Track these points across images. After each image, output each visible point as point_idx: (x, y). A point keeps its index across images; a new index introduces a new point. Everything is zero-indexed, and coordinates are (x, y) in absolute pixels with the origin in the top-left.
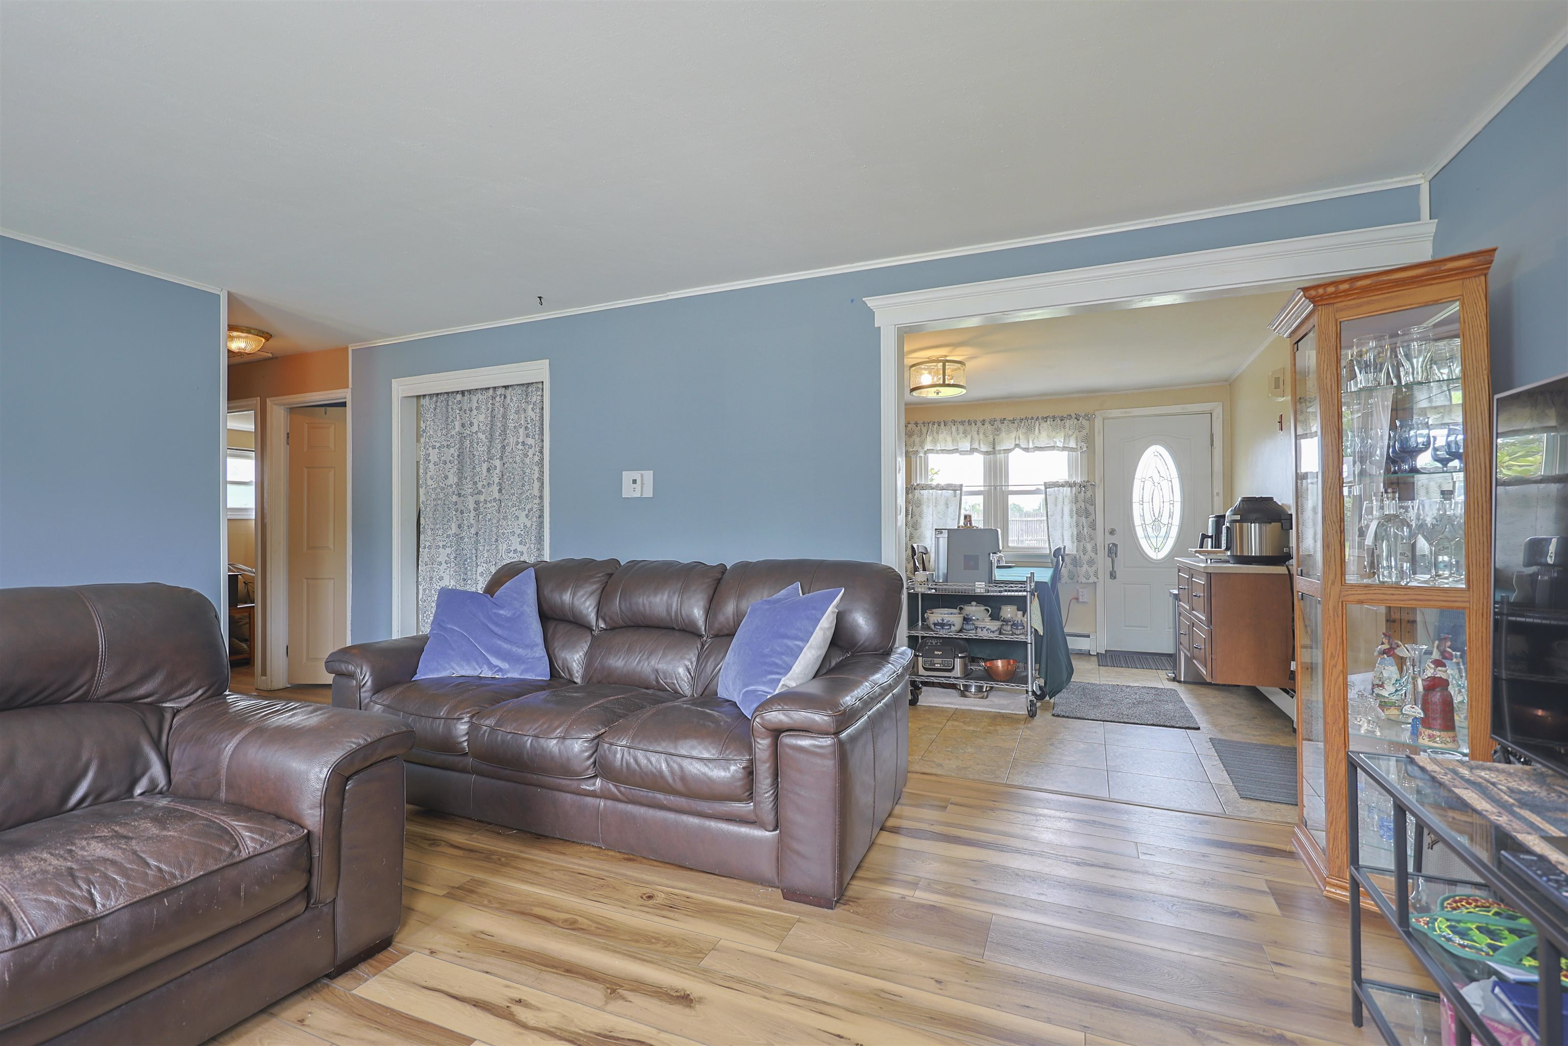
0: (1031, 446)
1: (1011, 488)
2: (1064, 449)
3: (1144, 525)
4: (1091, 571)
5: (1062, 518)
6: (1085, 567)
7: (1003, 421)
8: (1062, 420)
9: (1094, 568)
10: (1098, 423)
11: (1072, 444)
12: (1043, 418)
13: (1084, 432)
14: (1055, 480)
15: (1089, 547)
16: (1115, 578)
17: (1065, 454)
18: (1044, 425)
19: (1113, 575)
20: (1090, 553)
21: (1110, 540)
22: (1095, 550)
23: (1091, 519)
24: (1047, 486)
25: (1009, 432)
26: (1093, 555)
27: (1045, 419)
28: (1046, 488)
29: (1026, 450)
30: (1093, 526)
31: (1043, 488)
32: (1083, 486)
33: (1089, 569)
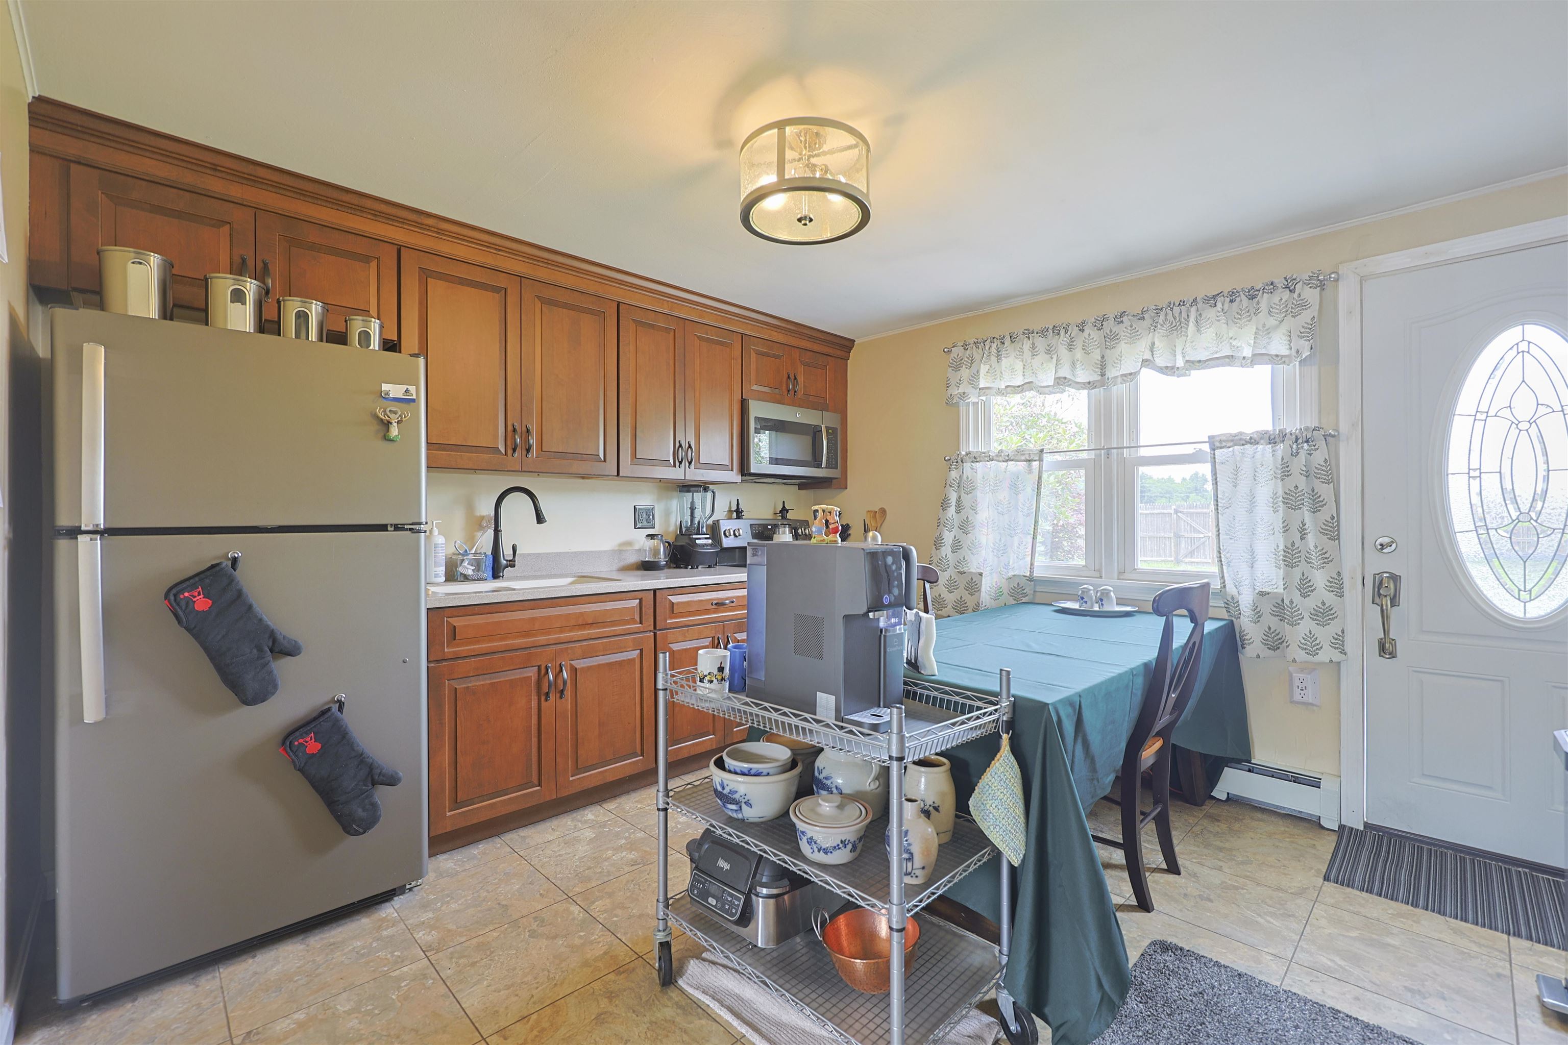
0: (1180, 363)
1: (1143, 452)
2: (1257, 359)
3: (1481, 527)
4: (1324, 634)
5: (1251, 511)
6: (1306, 625)
7: (1119, 318)
8: (1252, 298)
9: (1333, 628)
10: (1346, 294)
11: (1278, 345)
12: (1207, 300)
13: (1306, 316)
14: (1234, 431)
15: (1320, 579)
16: (1393, 655)
17: (1264, 371)
18: (1211, 313)
19: (1386, 649)
20: (1322, 593)
21: (1379, 564)
22: (1337, 586)
23: (1325, 514)
24: (1216, 443)
25: (1134, 336)
26: (1330, 598)
27: (1212, 300)
28: (1213, 449)
29: (1169, 370)
30: (1332, 530)
31: (1206, 447)
32: (1304, 439)
33: (1318, 631)
